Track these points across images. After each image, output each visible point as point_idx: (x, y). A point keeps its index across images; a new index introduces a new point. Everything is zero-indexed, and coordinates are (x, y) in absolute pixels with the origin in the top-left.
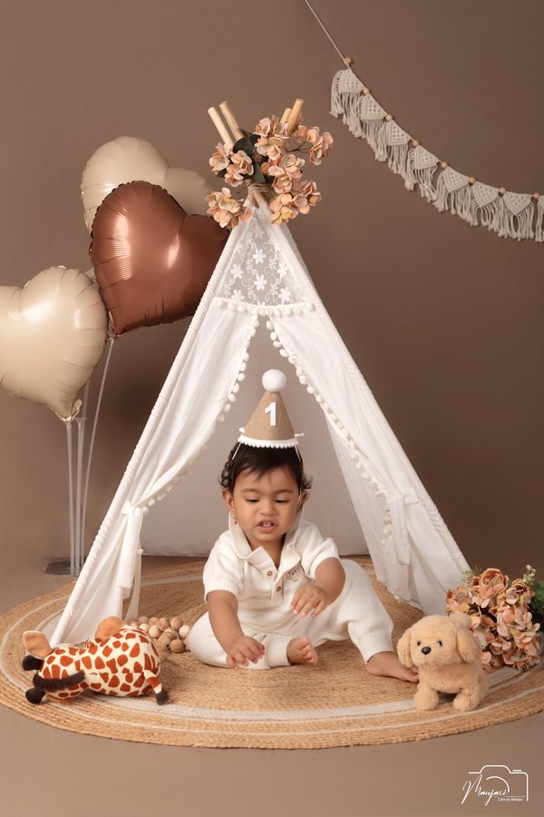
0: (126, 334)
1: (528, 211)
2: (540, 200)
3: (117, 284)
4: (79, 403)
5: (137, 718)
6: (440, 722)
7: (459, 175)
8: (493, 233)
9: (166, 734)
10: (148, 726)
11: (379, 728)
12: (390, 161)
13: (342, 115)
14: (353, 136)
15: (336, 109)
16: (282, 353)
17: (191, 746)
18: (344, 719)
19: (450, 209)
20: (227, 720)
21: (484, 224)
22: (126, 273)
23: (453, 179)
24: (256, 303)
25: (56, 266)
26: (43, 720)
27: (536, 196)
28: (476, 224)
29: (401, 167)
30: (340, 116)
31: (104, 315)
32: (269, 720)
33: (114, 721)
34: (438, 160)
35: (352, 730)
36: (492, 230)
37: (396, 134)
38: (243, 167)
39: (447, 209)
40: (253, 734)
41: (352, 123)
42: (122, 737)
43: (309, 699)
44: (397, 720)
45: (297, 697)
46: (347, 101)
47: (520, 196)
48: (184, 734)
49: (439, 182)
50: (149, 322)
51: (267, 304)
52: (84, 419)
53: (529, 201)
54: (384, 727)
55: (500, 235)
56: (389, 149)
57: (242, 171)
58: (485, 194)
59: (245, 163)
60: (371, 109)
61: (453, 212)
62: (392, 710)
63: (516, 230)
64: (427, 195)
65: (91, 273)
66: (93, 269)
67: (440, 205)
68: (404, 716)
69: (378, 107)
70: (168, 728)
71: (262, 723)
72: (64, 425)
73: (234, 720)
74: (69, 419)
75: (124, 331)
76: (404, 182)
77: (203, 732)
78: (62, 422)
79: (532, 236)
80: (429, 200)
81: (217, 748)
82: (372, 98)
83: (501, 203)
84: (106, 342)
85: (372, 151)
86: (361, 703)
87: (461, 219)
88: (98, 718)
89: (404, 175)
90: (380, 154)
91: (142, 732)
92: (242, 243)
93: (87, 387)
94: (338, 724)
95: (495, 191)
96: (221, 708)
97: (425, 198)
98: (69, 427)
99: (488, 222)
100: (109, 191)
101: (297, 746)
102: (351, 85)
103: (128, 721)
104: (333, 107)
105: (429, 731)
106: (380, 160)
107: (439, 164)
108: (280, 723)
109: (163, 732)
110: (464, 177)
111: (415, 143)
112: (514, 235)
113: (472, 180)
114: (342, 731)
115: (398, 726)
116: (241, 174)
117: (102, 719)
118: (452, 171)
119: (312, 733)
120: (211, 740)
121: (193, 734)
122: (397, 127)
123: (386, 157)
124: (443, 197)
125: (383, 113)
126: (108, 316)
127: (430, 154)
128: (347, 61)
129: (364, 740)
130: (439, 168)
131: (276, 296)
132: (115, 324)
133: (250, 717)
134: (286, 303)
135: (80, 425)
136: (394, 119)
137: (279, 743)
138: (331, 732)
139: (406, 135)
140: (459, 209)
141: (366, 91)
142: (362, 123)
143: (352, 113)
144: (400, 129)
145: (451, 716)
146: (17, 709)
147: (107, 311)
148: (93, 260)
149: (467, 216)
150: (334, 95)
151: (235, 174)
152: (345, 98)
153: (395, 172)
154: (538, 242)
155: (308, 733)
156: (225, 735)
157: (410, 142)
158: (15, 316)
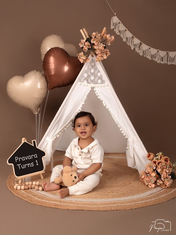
0: (53, 89)
1: (165, 56)
2: (169, 53)
3: (50, 76)
4: (39, 109)
5: (54, 201)
6: (140, 203)
7: (146, 46)
8: (156, 62)
9: (62, 206)
10: (57, 203)
11: (123, 205)
12: (127, 42)
13: (114, 29)
14: (117, 35)
15: (112, 27)
16: (99, 97)
17: (69, 209)
18: (113, 202)
19: (144, 55)
20: (79, 201)
21: (153, 59)
22: (53, 73)
23: (145, 47)
24: (90, 84)
25: (34, 70)
26: (27, 200)
27: (168, 52)
28: (151, 59)
29: (130, 43)
30: (113, 29)
31: (47, 84)
32: (91, 202)
33: (47, 201)
34: (141, 42)
35: (115, 205)
36: (156, 61)
37: (129, 34)
38: (88, 46)
39: (143, 55)
40: (87, 206)
41: (117, 31)
42: (49, 206)
43: (103, 196)
44: (128, 202)
45: (99, 195)
46: (115, 25)
47: (163, 52)
48: (67, 206)
49: (141, 47)
50: (59, 86)
51: (94, 84)
52: (40, 113)
53: (166, 53)
54: (124, 205)
55: (158, 62)
56: (127, 38)
57: (88, 47)
58: (153, 51)
59: (88, 45)
60: (122, 27)
61: (145, 56)
62: (127, 199)
63: (162, 61)
64: (137, 51)
65: (43, 72)
66: (44, 72)
67: (141, 54)
68: (130, 201)
69: (124, 27)
70: (62, 204)
71: (90, 203)
72: (35, 115)
73: (81, 201)
74: (36, 113)
75: (52, 89)
76: (131, 48)
77: (72, 205)
78: (34, 114)
79: (167, 63)
80: (138, 53)
81: (76, 210)
82: (122, 24)
83: (158, 54)
84: (47, 92)
85: (122, 39)
86: (118, 197)
87: (147, 58)
88: (42, 200)
89: (131, 46)
90: (124, 40)
91: (55, 205)
92: (88, 67)
93: (42, 104)
94: (111, 204)
95: (156, 50)
96: (77, 198)
97: (137, 52)
98: (36, 115)
99: (154, 59)
100: (48, 50)
101: (99, 210)
102: (116, 21)
103: (51, 201)
104: (111, 26)
105: (137, 206)
106: (124, 41)
107: (141, 43)
108: (94, 203)
109: (61, 205)
110: (148, 46)
111: (134, 37)
112: (162, 63)
113: (150, 47)
114: (112, 205)
115: (128, 204)
116: (88, 48)
117: (44, 201)
118: (144, 44)
119: (104, 206)
120: (75, 208)
121: (70, 206)
122: (129, 32)
123: (126, 40)
124: (142, 52)
125: (125, 28)
126: (48, 84)
127: (138, 40)
128: (115, 14)
129: (118, 208)
130: (141, 44)
131: (97, 82)
132: (50, 87)
133: (86, 201)
134: (100, 84)
135: (39, 115)
136: (128, 30)
137: (94, 209)
138: (109, 206)
139: (132, 34)
140: (146, 55)
141: (121, 22)
142: (119, 31)
143: (117, 28)
144: (130, 33)
145: (143, 202)
146: (20, 197)
147: (47, 83)
148: (44, 69)
149: (149, 57)
150: (112, 23)
151: (86, 48)
152: (115, 24)
153: (128, 45)
154: (168, 65)
155: (102, 206)
156: (79, 206)
157: (133, 36)
158: (22, 84)
